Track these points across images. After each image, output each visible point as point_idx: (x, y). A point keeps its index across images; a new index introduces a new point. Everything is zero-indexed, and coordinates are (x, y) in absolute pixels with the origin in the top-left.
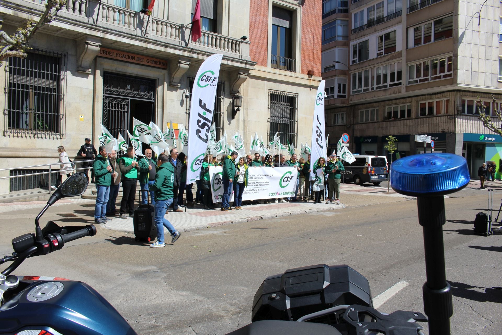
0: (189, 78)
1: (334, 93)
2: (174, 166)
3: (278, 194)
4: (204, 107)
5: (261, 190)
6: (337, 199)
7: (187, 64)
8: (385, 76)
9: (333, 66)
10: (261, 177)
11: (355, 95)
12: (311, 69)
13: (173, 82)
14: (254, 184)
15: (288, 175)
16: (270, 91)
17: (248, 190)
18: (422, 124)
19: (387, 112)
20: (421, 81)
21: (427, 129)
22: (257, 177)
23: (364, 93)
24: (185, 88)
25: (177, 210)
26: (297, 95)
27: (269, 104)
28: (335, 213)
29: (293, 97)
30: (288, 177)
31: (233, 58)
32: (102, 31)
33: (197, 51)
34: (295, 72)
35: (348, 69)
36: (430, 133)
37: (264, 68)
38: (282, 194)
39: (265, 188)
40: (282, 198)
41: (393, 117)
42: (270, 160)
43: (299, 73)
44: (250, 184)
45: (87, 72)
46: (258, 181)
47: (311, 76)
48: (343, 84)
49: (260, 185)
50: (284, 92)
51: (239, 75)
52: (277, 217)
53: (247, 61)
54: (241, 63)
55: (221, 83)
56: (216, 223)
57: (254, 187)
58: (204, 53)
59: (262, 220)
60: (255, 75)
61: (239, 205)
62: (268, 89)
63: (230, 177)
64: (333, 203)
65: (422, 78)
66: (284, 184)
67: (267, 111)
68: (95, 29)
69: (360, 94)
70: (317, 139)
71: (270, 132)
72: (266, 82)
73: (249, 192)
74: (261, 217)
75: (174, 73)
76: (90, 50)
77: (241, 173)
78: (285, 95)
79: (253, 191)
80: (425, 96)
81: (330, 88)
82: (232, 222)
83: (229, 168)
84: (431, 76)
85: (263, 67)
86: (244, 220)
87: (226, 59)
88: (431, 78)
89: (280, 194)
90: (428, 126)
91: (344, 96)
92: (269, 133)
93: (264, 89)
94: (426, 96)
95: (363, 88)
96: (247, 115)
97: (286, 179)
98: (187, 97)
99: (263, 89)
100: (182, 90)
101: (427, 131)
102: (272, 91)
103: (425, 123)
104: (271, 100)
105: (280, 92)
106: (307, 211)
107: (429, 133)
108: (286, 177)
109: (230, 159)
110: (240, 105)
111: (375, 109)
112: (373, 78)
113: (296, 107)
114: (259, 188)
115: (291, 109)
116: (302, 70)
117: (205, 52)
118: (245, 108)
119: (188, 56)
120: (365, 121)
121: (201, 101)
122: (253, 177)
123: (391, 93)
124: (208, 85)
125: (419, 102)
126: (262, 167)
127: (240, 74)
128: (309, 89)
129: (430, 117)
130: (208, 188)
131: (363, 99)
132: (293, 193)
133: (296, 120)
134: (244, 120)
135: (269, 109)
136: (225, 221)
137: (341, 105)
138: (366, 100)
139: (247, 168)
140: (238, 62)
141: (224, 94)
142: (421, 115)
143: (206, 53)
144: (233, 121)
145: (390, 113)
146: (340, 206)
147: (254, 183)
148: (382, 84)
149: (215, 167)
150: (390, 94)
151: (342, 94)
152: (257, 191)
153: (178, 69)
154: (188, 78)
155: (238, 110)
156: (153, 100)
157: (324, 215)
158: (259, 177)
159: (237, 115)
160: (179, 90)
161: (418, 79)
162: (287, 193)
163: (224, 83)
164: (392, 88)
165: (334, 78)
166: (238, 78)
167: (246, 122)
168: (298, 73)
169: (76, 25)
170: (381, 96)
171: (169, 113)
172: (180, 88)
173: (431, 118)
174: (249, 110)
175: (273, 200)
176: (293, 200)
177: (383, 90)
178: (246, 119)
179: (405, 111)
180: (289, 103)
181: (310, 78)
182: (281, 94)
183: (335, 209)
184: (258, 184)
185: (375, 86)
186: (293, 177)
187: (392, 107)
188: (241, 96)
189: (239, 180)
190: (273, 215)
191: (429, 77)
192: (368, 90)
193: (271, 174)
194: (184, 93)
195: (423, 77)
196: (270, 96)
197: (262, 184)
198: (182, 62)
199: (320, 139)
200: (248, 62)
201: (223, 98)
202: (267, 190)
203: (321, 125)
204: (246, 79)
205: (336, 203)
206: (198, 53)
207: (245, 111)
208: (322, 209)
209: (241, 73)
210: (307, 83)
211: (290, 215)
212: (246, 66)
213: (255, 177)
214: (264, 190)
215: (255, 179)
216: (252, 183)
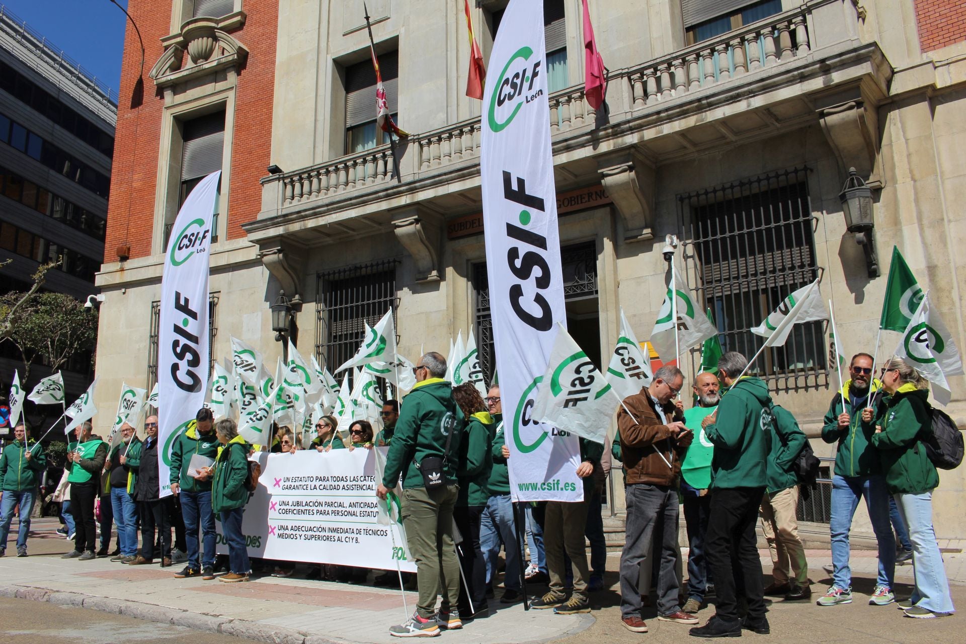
5: (367, 532)
7: (624, 171)
14: (340, 509)
17: (324, 529)
22: (354, 483)
31: (762, 80)
32: (407, 191)
33: (631, 124)
39: (381, 528)
44: (330, 509)
45: (429, 279)
46: (354, 500)
49: (363, 514)
51: (821, 121)
53: (823, 61)
54: (803, 78)
57: (344, 518)
58: (654, 117)
68: (395, 194)
73: (327, 534)
76: (403, 236)
79: (340, 535)
87: (738, 95)
98: (666, 256)
114: (359, 526)
117: (658, 113)
119: (612, 148)
122: (341, 484)
127: (823, 115)
140: (790, 82)
143: (663, 115)
147: (340, 505)
152: (353, 535)
166: (827, 132)
169: (364, 203)
172: (656, 239)
184: (357, 510)
197: (369, 510)
198: (605, 171)
200: (828, 63)
201: (818, 219)
206: (640, 128)
209: (826, 111)
213: (345, 484)
214: (375, 533)
215: (344, 492)
216: (336, 505)
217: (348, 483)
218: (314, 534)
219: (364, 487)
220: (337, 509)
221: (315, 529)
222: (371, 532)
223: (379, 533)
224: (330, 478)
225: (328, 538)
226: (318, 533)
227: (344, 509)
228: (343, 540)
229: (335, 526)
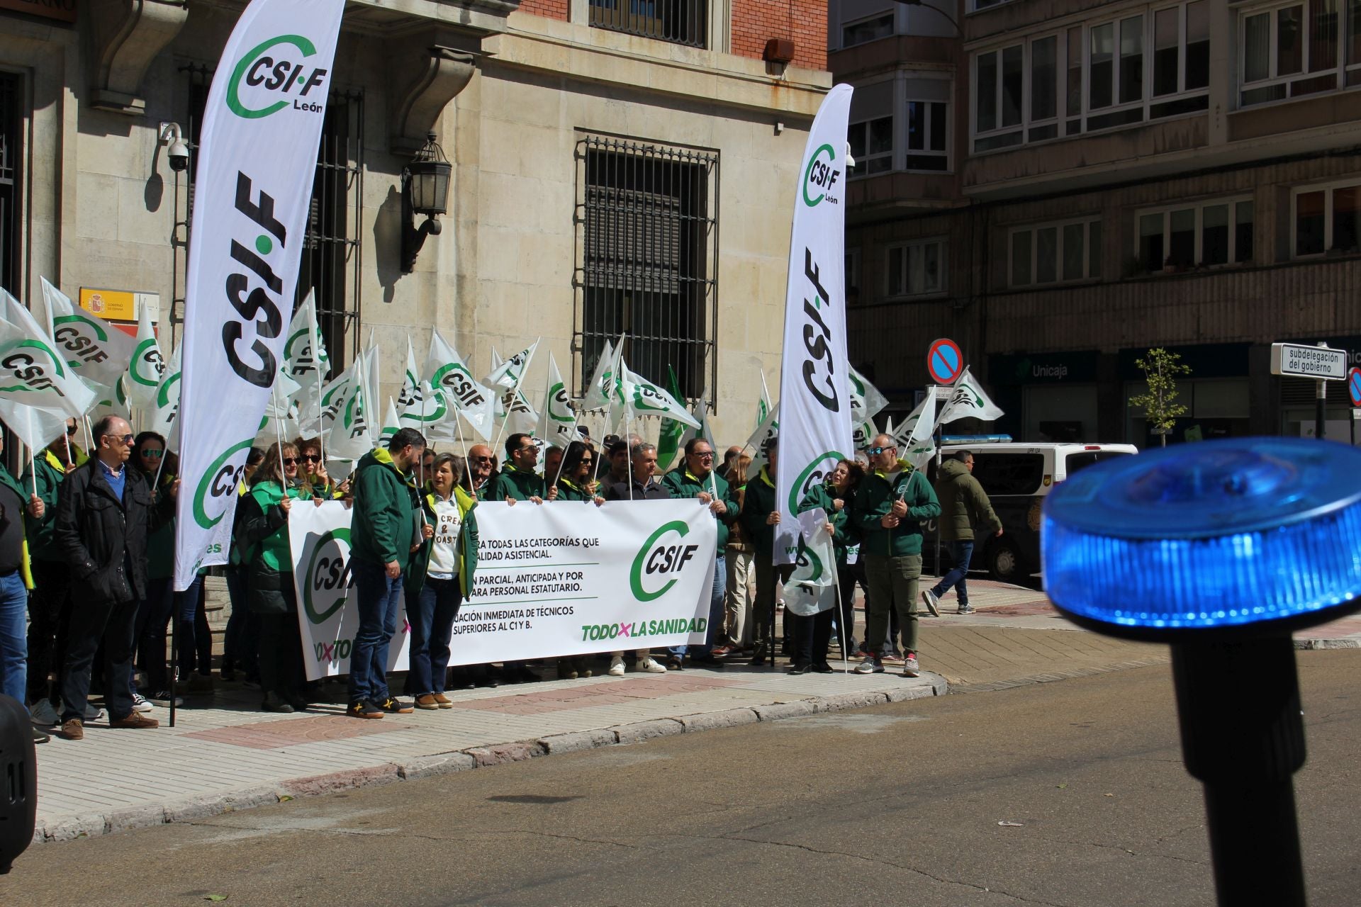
0: (186, 72)
1: (889, 148)
2: (115, 502)
3: (625, 630)
4: (263, 213)
5: (542, 612)
6: (907, 653)
8: (1132, 65)
9: (888, 20)
10: (541, 548)
11: (991, 156)
12: (781, 33)
13: (106, 88)
14: (504, 585)
15: (670, 539)
16: (584, 136)
17: (478, 616)
18: (1306, 294)
19: (1142, 238)
20: (1298, 88)
21: (1332, 315)
22: (522, 549)
23: (1034, 149)
24: (166, 121)
25: (130, 719)
26: (712, 155)
27: (582, 200)
28: (899, 719)
29: (695, 167)
30: (673, 549)
34: (705, 48)
35: (955, 32)
36: (1346, 333)
37: (552, 28)
38: (643, 631)
39: (562, 604)
40: (643, 651)
41: (1169, 262)
42: (586, 471)
43: (725, 50)
44: (488, 587)
46: (525, 572)
47: (778, 66)
48: (934, 106)
49: (536, 590)
50: (650, 144)
51: (434, 60)
52: (618, 740)
55: (347, 96)
56: (319, 778)
57: (509, 597)
59: (544, 758)
60: (509, 59)
61: (435, 689)
62: (576, 129)
63: (387, 552)
64: (887, 669)
65: (1305, 75)
66: (651, 583)
67: (571, 233)
69: (1012, 152)
70: (808, 369)
71: (588, 334)
72: (563, 94)
73: (483, 622)
74: (540, 743)
75: (112, 46)
77: (444, 531)
78: (657, 156)
79: (502, 621)
80: (1319, 161)
81: (872, 122)
82: (400, 769)
83: (381, 507)
84: (1347, 64)
85: (549, 20)
86: (459, 758)
88: (1347, 73)
89: (637, 630)
90: (1336, 300)
91: (940, 163)
92: (580, 337)
93: (556, 128)
94: (1326, 161)
95: (1027, 123)
96: (475, 255)
97: (660, 559)
98: (177, 163)
99: (549, 127)
100: (154, 131)
101: (1332, 326)
102: (593, 137)
103: (1321, 288)
104: (590, 179)
105: (630, 143)
106: (763, 712)
107: (1339, 334)
108: (661, 550)
109: (386, 466)
110: (438, 206)
111: (1086, 222)
112: (1074, 75)
113: (711, 214)
114: (530, 606)
115: (684, 222)
116: (737, 38)
118: (461, 219)
120: (1038, 281)
121: (244, 183)
122: (505, 550)
123: (1160, 148)
124: (281, 105)
125: (1289, 189)
126: (545, 503)
127: (439, 54)
128: (771, 128)
129: (1344, 260)
130: (285, 608)
131: (1025, 175)
132: (695, 627)
133: (710, 275)
134: (460, 278)
135: (581, 225)
136: (366, 766)
137: (926, 205)
138: (1041, 179)
139: (469, 507)
141: (362, 148)
142: (1304, 248)
144: (404, 284)
145: (1154, 242)
146: (921, 685)
147: (505, 580)
148: (1117, 105)
149: (318, 504)
150: (1156, 152)
151: (927, 151)
152: (521, 619)
153: (133, 27)
154: (180, 70)
155: (431, 228)
156: (8, 175)
157: (845, 727)
158: (530, 549)
159: (423, 254)
160: (135, 130)
161: (1288, 80)
162: (671, 627)
163: (359, 99)
164: (1166, 123)
165: (889, 76)
166: (430, 73)
167: (468, 287)
168: (718, 55)
170: (1113, 162)
171: (91, 240)
172: (146, 120)
173: (1348, 263)
174: (481, 231)
175: (601, 663)
176: (698, 657)
177: (1120, 133)
178: (468, 272)
179: (1224, 230)
180: (676, 195)
181: (777, 77)
182: (639, 153)
183: (895, 699)
184: (528, 585)
185: (1086, 112)
186: (694, 548)
187: (1167, 211)
188: (443, 160)
189: (432, 565)
190: (601, 734)
191: (1339, 71)
192: (1049, 131)
193: (591, 537)
194: (165, 143)
195: (1311, 70)
196: (582, 163)
197: (545, 583)
199: (820, 365)
201: (355, 172)
202: (570, 611)
203: (826, 297)
204: (464, 81)
205: (901, 671)
207: (463, 232)
208: (833, 702)
209: (445, 51)
210: (760, 97)
211: (683, 731)
212: (465, 18)
213: (510, 550)
214: (554, 612)
215: (509, 562)
216: (498, 580)
217: (514, 549)
218: (466, 624)
219: (537, 554)
220: (499, 586)
221: (467, 617)
222: (548, 612)
223: (560, 611)
224: (487, 544)
225: (484, 628)
226: (470, 623)
227: (509, 585)
228: (507, 627)
229: (495, 609)
